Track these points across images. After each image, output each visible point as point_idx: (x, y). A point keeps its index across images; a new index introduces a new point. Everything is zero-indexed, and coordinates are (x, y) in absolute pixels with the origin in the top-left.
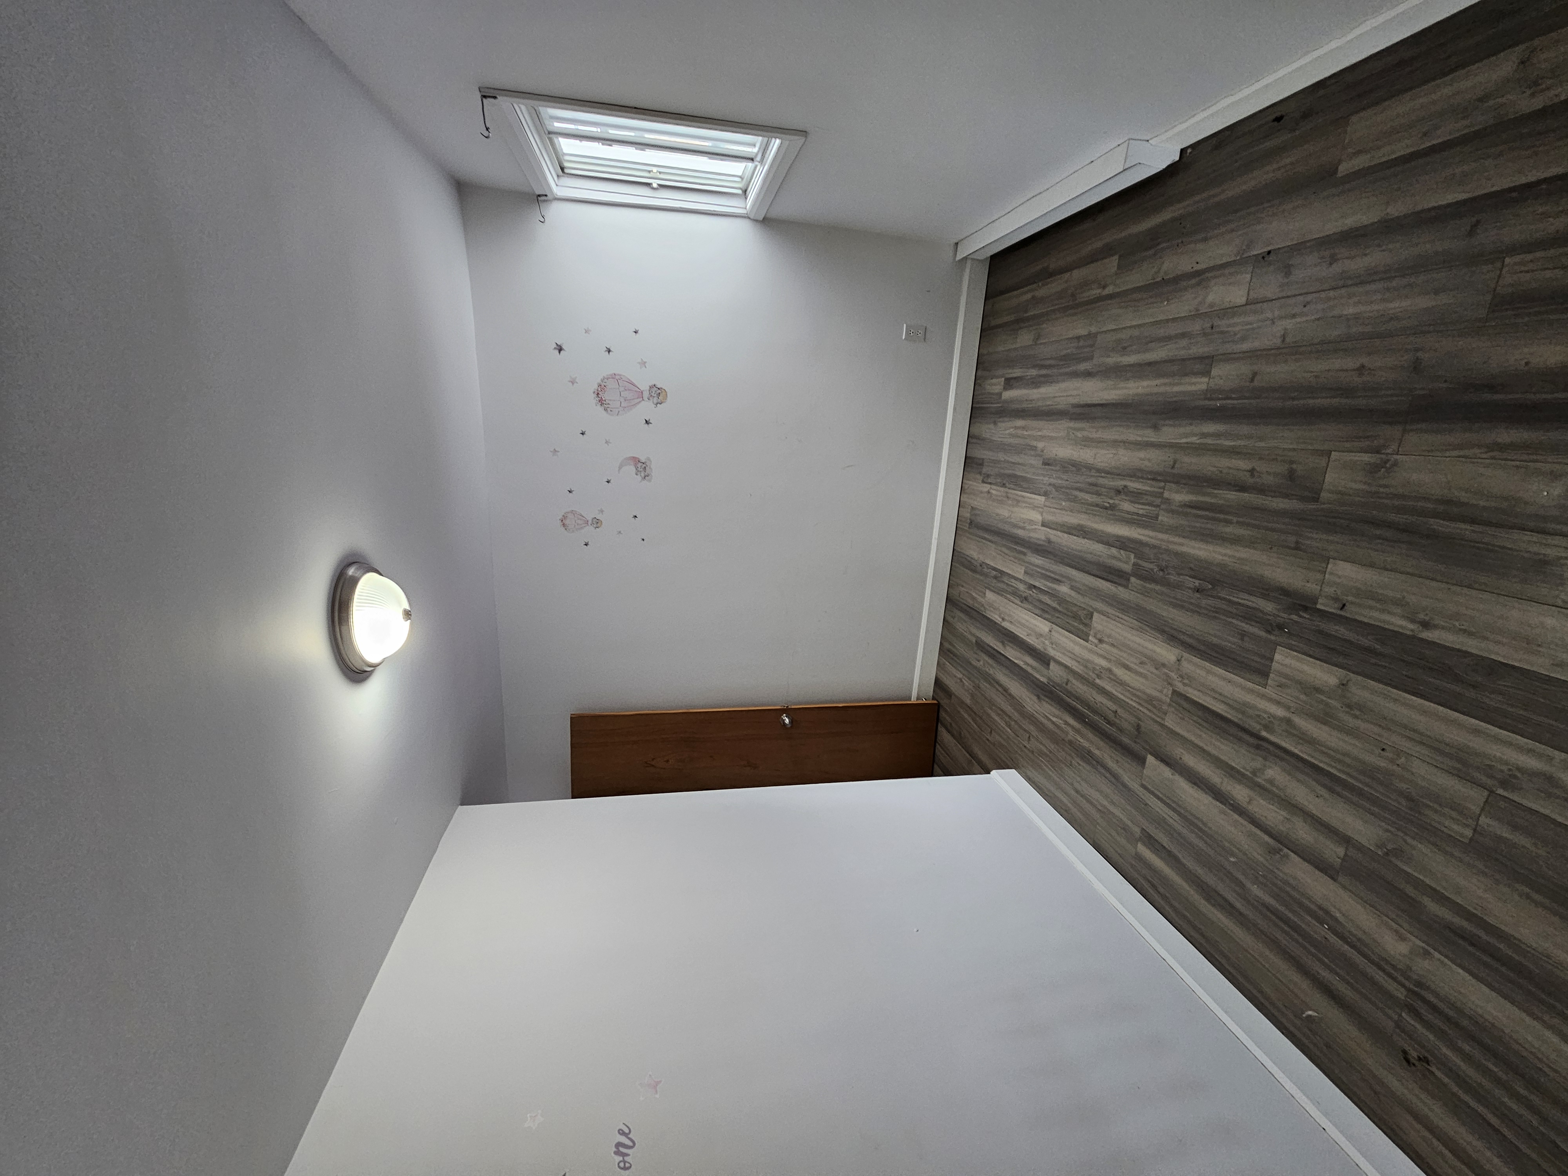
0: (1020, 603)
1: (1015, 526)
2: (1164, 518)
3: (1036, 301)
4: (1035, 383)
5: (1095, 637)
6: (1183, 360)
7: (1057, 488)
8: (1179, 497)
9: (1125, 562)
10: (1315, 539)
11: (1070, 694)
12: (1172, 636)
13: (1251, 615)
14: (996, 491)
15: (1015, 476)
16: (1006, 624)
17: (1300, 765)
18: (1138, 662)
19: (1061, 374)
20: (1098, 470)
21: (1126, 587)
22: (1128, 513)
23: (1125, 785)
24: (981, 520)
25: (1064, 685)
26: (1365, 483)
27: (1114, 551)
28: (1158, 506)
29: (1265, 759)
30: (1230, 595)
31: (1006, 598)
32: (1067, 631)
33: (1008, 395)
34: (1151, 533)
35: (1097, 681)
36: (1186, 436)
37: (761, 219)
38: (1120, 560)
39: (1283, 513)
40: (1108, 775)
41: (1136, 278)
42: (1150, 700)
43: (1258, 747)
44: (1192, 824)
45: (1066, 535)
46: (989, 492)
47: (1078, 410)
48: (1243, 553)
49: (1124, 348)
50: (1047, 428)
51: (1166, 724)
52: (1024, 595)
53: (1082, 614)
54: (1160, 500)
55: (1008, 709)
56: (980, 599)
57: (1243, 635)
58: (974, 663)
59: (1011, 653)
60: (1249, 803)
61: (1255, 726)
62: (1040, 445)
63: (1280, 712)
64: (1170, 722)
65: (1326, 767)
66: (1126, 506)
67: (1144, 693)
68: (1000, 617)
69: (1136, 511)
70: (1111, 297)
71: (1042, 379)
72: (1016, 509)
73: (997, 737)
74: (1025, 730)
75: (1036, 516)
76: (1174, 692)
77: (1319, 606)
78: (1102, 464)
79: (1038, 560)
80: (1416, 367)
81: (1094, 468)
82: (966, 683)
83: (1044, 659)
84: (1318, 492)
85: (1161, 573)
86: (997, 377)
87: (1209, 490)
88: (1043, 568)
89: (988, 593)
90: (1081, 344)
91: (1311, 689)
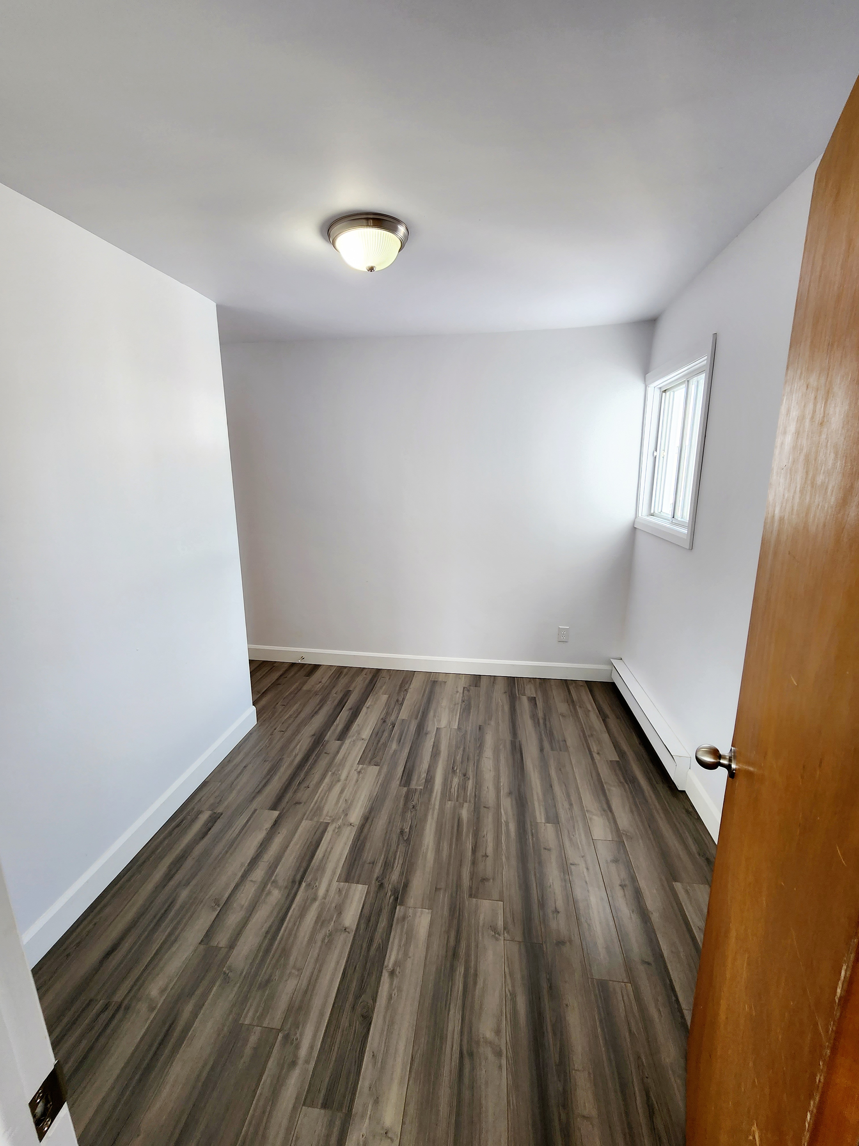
0: (381, 718)
1: (435, 712)
2: (449, 805)
3: (587, 712)
4: (534, 716)
5: (362, 769)
6: (555, 806)
7: (464, 736)
8: (465, 813)
9: (418, 783)
10: (444, 899)
11: (318, 756)
12: (367, 819)
13: (387, 866)
14: (459, 697)
15: (469, 709)
16: (364, 710)
17: (284, 911)
18: (347, 798)
19: (540, 732)
20: (478, 761)
21: (400, 785)
22: (451, 782)
23: (254, 798)
24: (437, 689)
25: (325, 751)
26: (484, 924)
27: (424, 775)
28: (457, 801)
29: (286, 887)
30: (400, 852)
31: (384, 709)
32: (364, 750)
33: (525, 700)
34: (438, 798)
35: (330, 773)
36: (506, 813)
37: (635, 527)
38: (418, 780)
39: (459, 877)
40: (260, 787)
41: (605, 772)
42: (319, 809)
43: (294, 882)
44: (231, 845)
45: (432, 744)
46: (457, 692)
47: (517, 744)
48: (430, 856)
49: (560, 770)
50: (504, 727)
51: (304, 821)
52: (387, 720)
53: (377, 759)
54: (461, 801)
55: (303, 715)
56: (382, 691)
57: (373, 863)
58: (334, 691)
59: (344, 715)
60: (252, 881)
61: (309, 878)
62: (493, 723)
63: (321, 892)
64: (305, 824)
65: (284, 926)
66: (456, 781)
67: (325, 804)
68: (370, 705)
69: (453, 786)
70: (592, 758)
71: (536, 721)
72: (447, 710)
73: (280, 710)
74: (288, 728)
75: (443, 723)
76: (328, 823)
77: (398, 907)
78: (483, 763)
79: (413, 727)
80: (560, 943)
81: (480, 758)
82: (319, 686)
83: (342, 736)
84: (476, 897)
85: (411, 807)
86: (536, 692)
87: (471, 831)
88: (407, 730)
89: (386, 697)
90: (561, 743)
91: (340, 910)
